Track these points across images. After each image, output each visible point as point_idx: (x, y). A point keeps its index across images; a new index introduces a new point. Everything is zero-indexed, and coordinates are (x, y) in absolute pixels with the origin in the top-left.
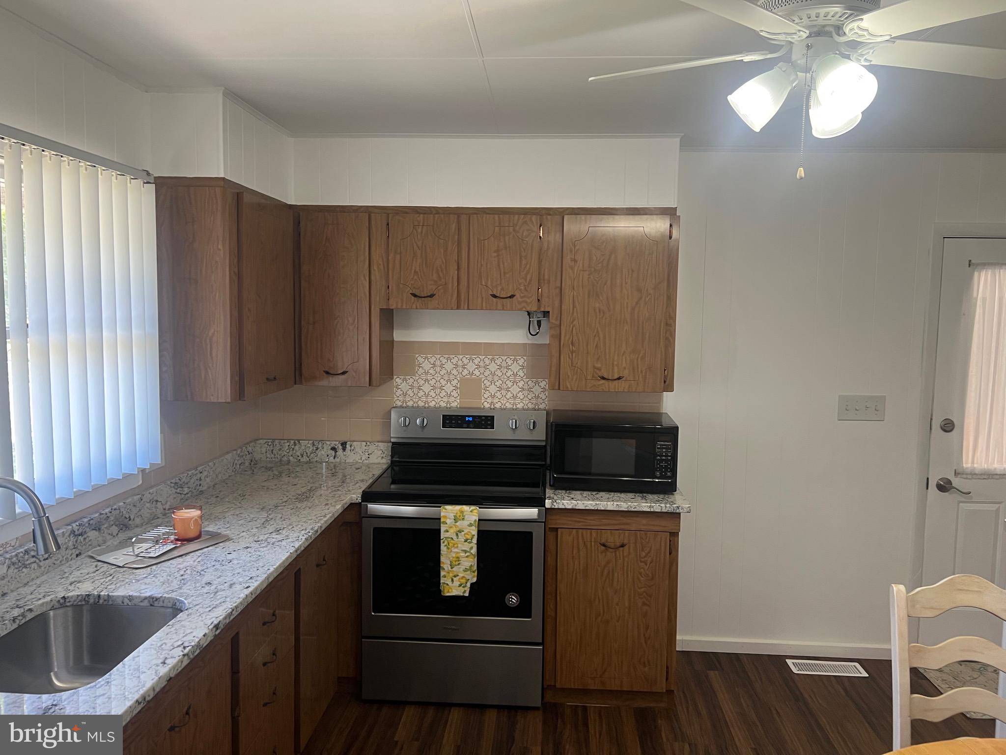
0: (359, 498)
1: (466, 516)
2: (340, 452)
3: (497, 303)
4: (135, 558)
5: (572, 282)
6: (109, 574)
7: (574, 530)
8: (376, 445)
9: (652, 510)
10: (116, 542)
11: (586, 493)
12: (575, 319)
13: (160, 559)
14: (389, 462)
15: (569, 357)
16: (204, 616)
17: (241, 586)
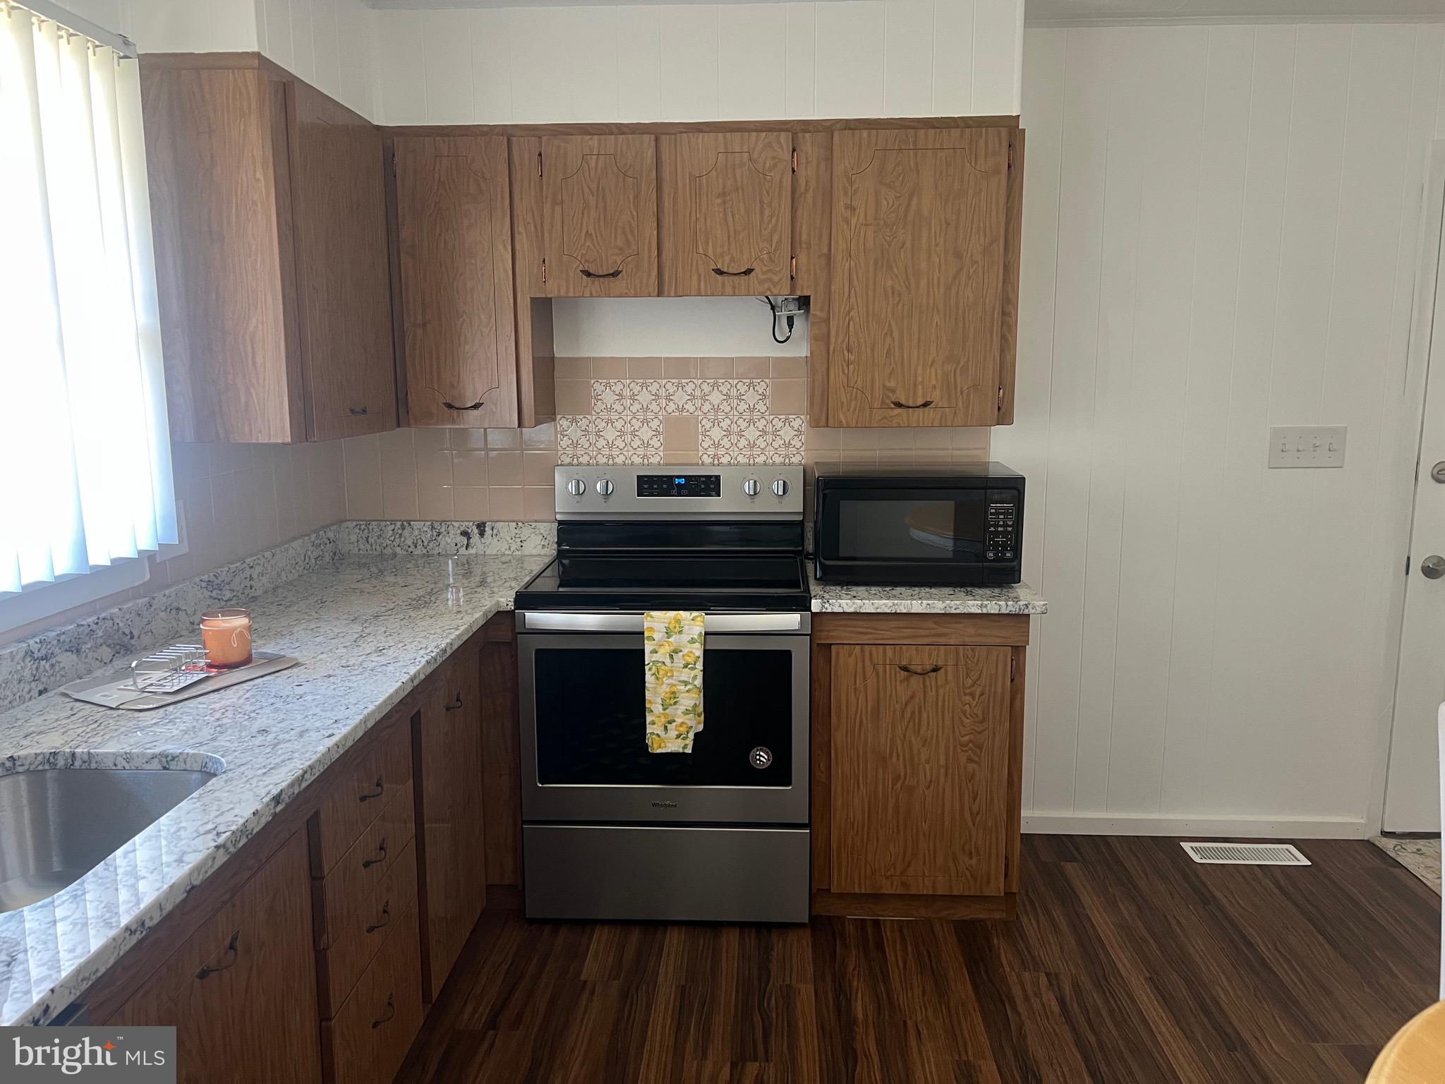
0: (510, 604)
1: (686, 627)
2: (475, 538)
3: (723, 285)
4: (139, 695)
5: (847, 245)
6: (93, 720)
7: (857, 647)
8: (533, 527)
9: (985, 611)
10: (109, 670)
11: (874, 590)
12: (853, 308)
13: (182, 695)
14: (555, 553)
15: (844, 373)
16: (254, 782)
17: (318, 733)
